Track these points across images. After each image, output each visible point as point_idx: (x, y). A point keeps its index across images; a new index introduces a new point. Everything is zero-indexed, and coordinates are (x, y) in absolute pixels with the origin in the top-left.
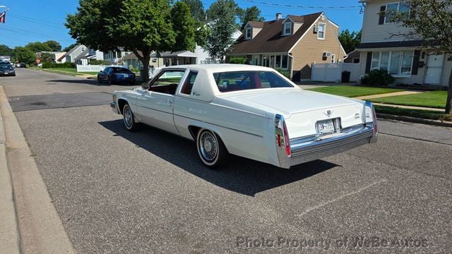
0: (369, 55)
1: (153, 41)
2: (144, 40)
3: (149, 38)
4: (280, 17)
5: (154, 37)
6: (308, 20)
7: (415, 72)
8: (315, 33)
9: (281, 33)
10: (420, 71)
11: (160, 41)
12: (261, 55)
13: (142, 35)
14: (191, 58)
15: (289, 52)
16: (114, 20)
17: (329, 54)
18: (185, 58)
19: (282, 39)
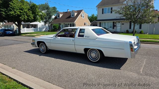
0: (100, 23)
1: (24, 18)
2: (20, 18)
3: (22, 17)
4: (69, 11)
5: (25, 17)
6: (79, 12)
7: (113, 28)
8: (81, 16)
9: (70, 16)
10: (115, 28)
11: (27, 19)
12: (64, 24)
13: (19, 16)
14: (35, 25)
15: (75, 22)
16: (5, 10)
17: (86, 23)
18: (32, 25)
19: (71, 18)
